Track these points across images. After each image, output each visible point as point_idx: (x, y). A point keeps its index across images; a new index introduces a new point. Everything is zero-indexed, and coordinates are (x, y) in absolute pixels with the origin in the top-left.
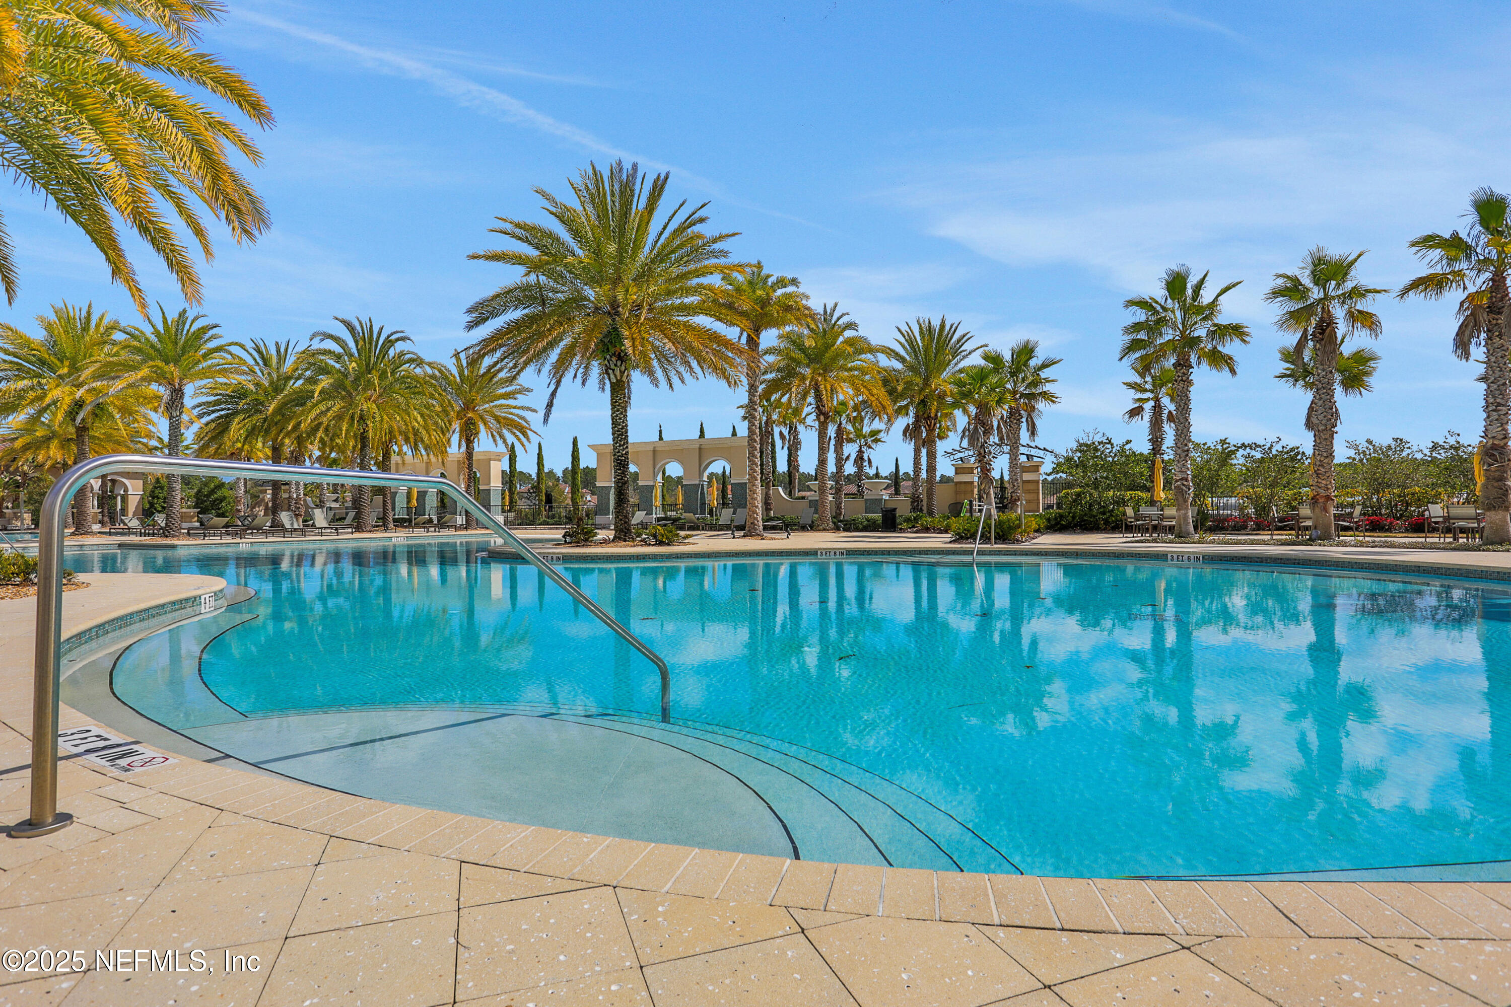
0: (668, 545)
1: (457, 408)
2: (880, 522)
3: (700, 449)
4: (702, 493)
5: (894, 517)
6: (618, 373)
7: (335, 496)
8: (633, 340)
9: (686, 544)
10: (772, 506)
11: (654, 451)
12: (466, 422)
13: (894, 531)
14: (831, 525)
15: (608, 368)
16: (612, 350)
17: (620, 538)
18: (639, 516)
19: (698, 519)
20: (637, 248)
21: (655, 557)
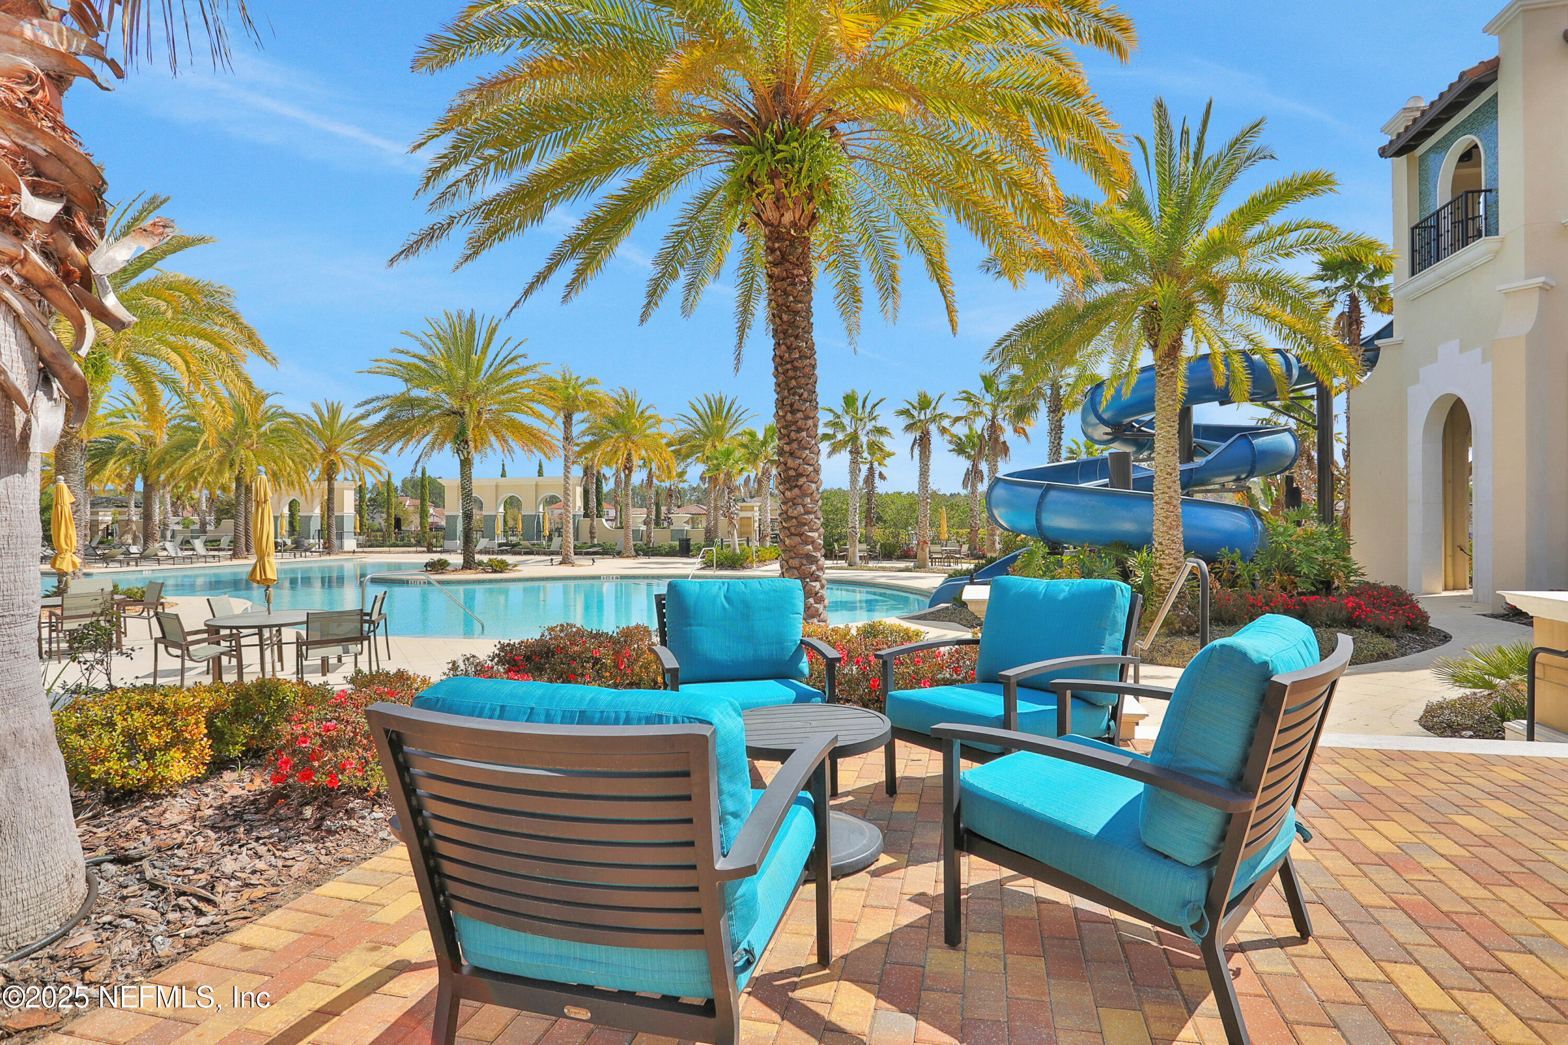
0: (501, 572)
1: (321, 451)
2: (678, 548)
3: (537, 485)
4: (538, 522)
5: (688, 545)
6: (465, 453)
7: (177, 519)
8: (475, 441)
9: (515, 571)
10: (596, 535)
11: (497, 486)
12: (328, 463)
13: (688, 557)
14: (633, 553)
15: (458, 450)
16: (461, 438)
17: (467, 568)
18: (483, 543)
19: (534, 545)
20: (478, 370)
21: (491, 581)
